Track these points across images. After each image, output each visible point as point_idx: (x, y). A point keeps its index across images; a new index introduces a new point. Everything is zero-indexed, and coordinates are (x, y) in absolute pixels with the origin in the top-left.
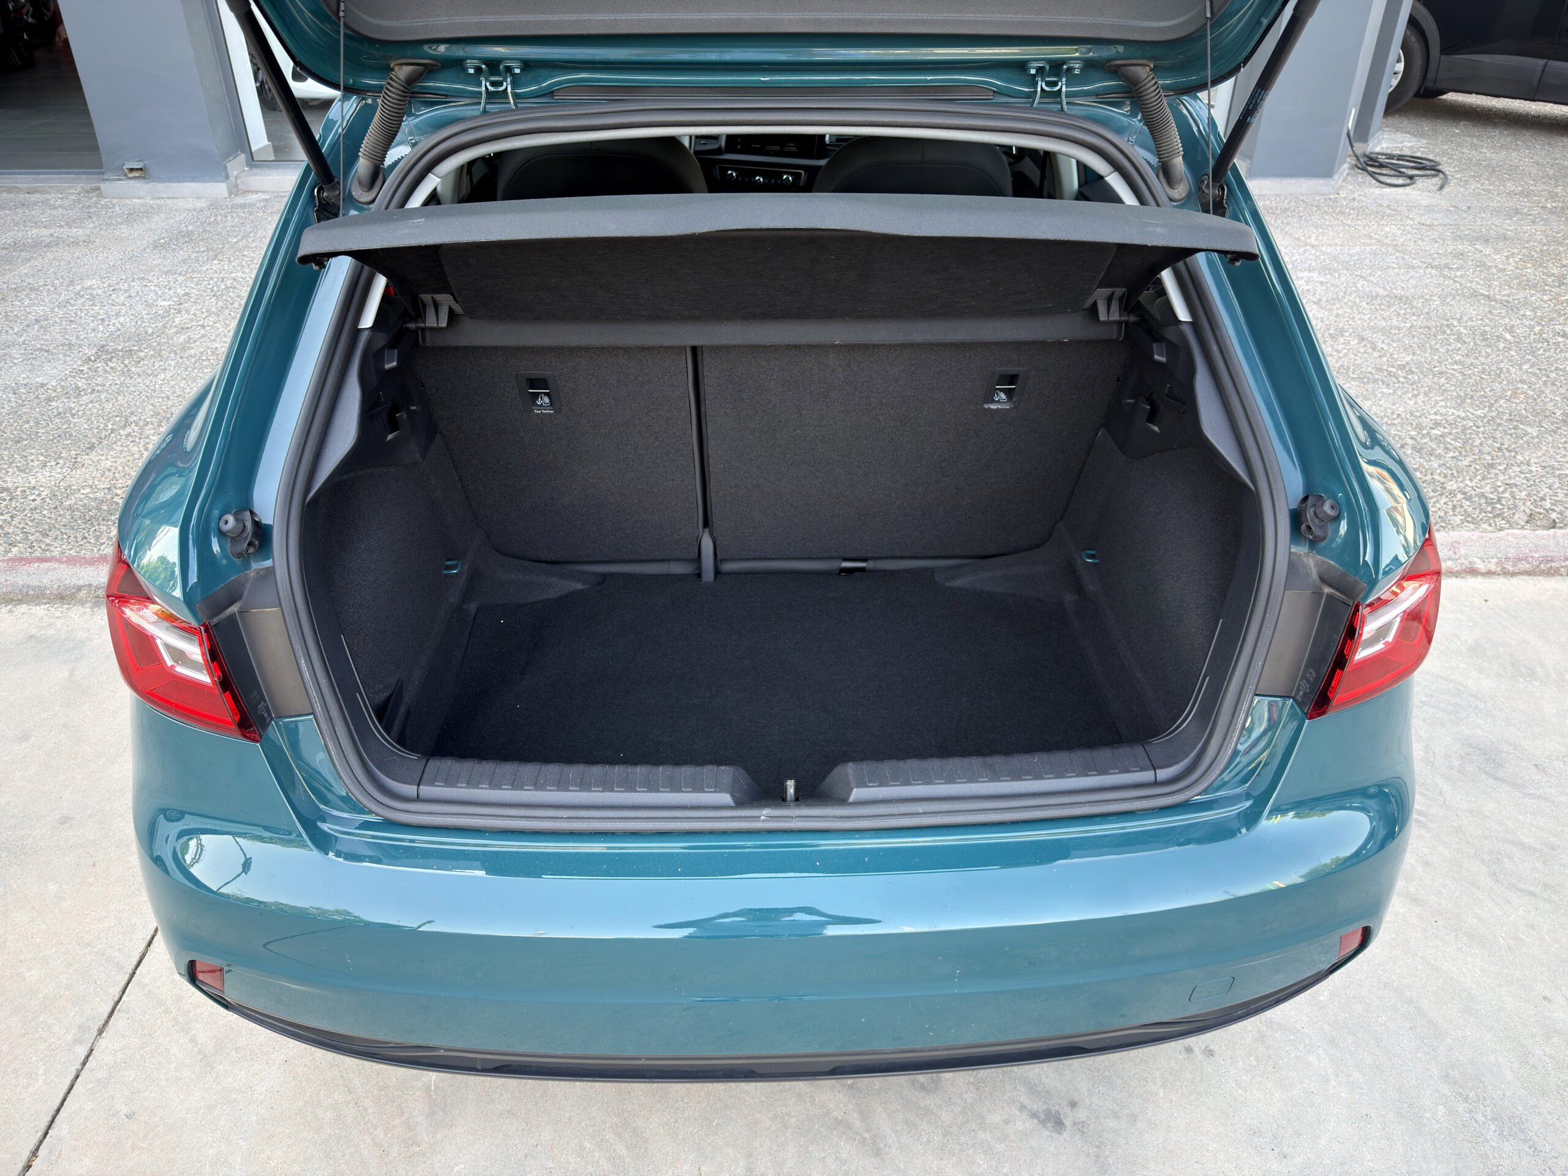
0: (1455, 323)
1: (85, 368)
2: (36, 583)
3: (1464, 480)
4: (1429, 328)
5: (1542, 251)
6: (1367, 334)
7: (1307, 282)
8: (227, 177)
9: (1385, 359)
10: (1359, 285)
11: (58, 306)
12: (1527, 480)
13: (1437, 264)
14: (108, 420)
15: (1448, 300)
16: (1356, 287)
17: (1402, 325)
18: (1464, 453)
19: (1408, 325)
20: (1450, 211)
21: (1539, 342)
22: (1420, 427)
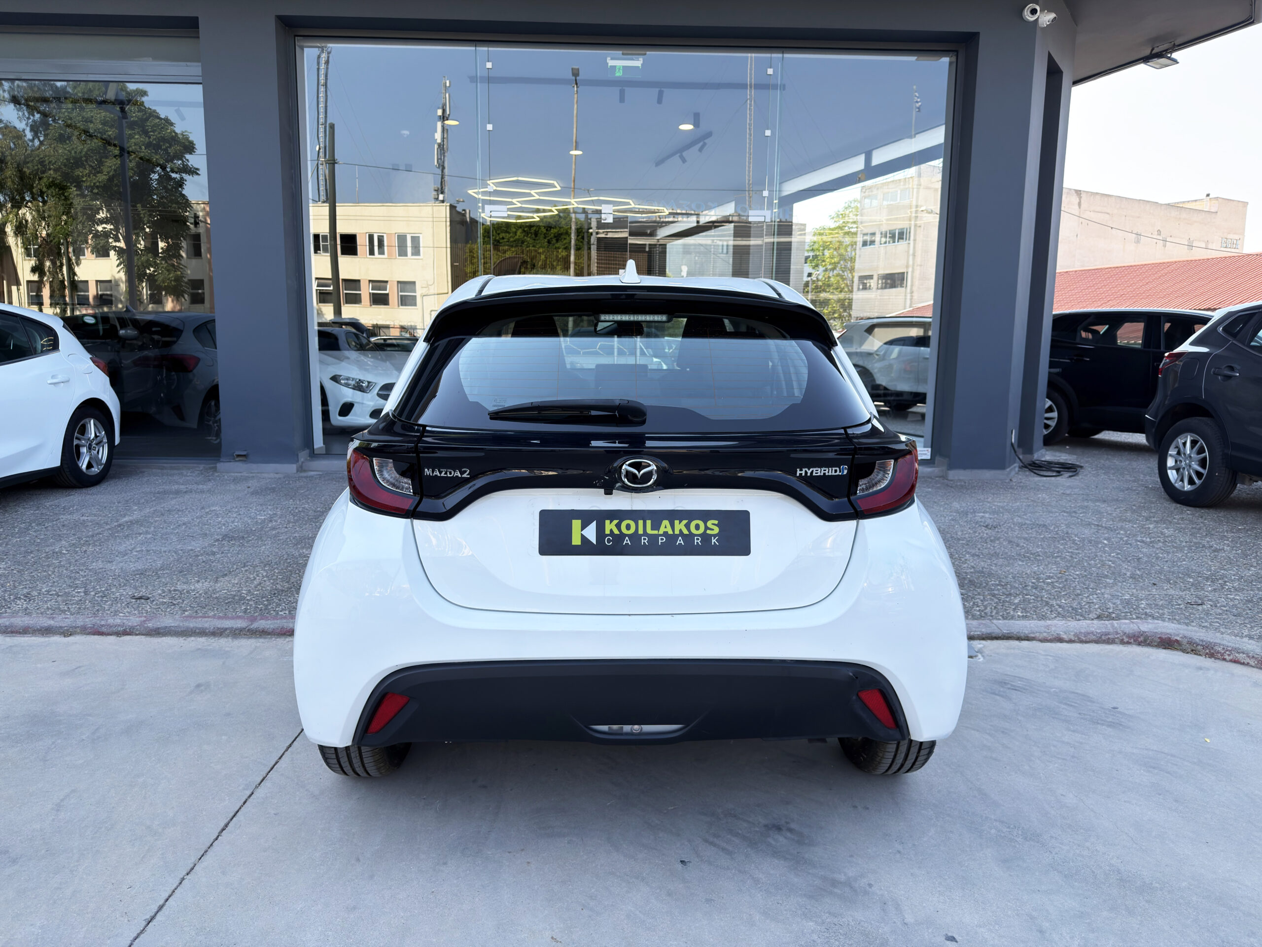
0: (1073, 536)
1: (216, 544)
2: (200, 626)
3: (1060, 600)
4: (1055, 538)
5: (1140, 506)
6: (1016, 540)
7: (981, 518)
9: (1024, 550)
10: (1015, 520)
12: (1101, 601)
13: (1068, 510)
15: (1071, 526)
16: (1012, 519)
17: (1038, 536)
18: (1064, 589)
19: (1042, 536)
20: (1084, 489)
21: (1125, 544)
22: (1038, 579)
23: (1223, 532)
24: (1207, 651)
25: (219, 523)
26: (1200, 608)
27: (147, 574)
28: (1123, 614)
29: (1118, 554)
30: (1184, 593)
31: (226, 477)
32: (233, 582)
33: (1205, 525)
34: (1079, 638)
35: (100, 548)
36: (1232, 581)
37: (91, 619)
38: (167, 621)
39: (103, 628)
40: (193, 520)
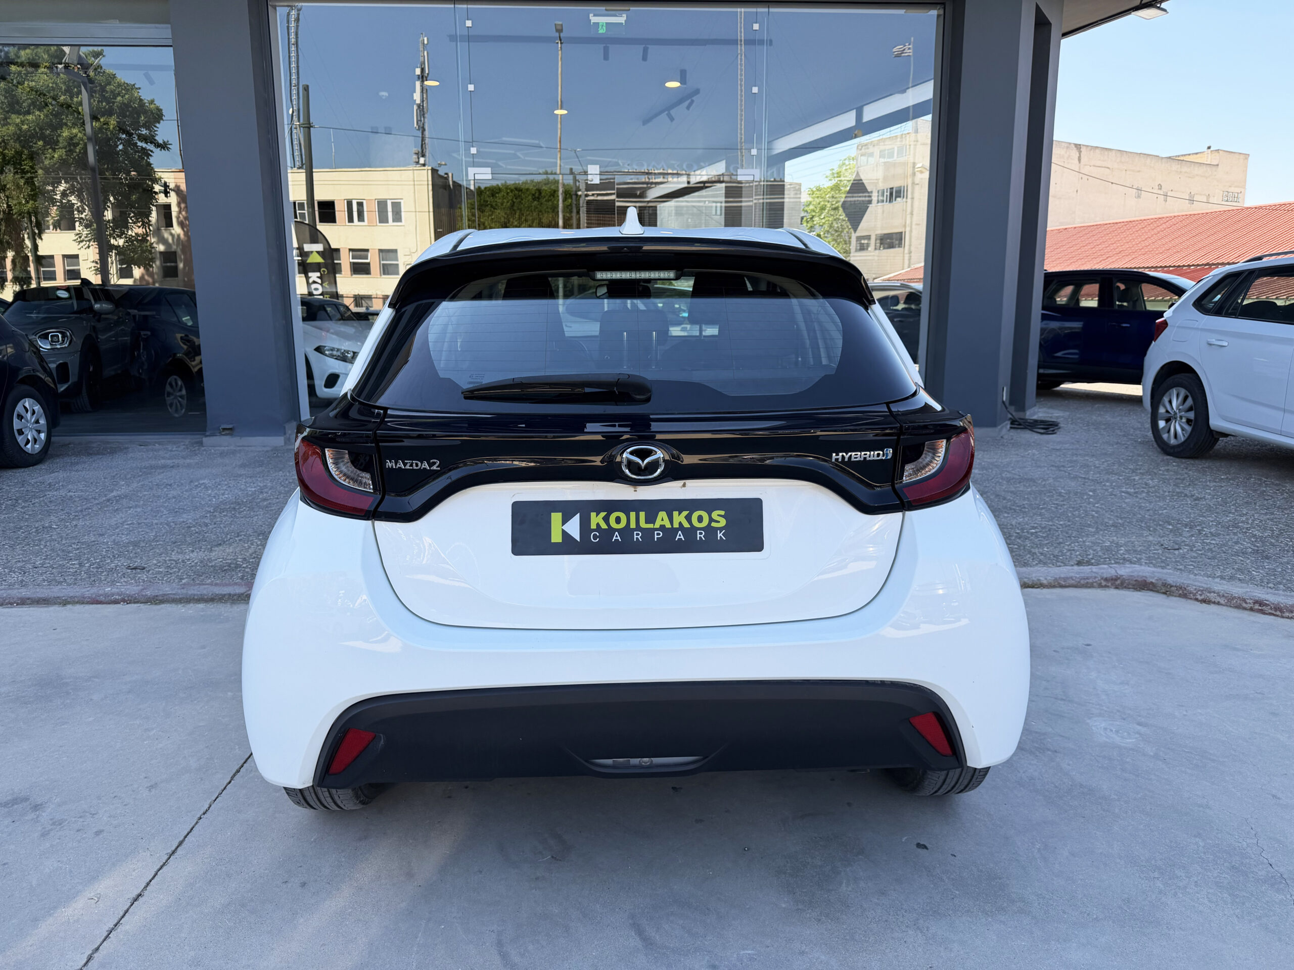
0: (1060, 488)
1: (208, 515)
3: (1043, 549)
4: (1042, 491)
5: (1127, 459)
6: (1003, 493)
8: (285, 434)
9: (1010, 503)
10: (1004, 475)
11: (186, 491)
12: (1081, 548)
13: (1056, 465)
14: (228, 534)
15: (1059, 480)
16: (1001, 474)
17: (1026, 490)
18: (1047, 538)
19: (1029, 490)
20: (1073, 443)
21: (1110, 495)
22: (1022, 529)
23: (1206, 482)
24: (1181, 592)
25: (209, 495)
26: (1176, 552)
27: (142, 544)
28: (1102, 560)
29: (1102, 504)
30: (1163, 539)
31: (213, 451)
32: (228, 551)
33: (1189, 476)
34: (1059, 583)
35: (90, 522)
36: (1211, 526)
37: (88, 589)
38: (166, 589)
39: (101, 597)
40: (182, 493)
